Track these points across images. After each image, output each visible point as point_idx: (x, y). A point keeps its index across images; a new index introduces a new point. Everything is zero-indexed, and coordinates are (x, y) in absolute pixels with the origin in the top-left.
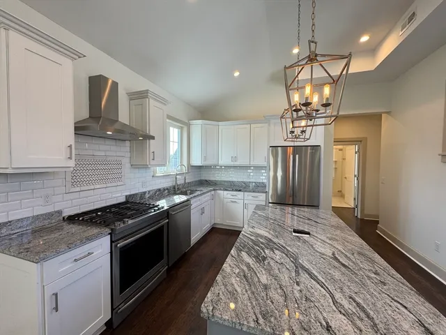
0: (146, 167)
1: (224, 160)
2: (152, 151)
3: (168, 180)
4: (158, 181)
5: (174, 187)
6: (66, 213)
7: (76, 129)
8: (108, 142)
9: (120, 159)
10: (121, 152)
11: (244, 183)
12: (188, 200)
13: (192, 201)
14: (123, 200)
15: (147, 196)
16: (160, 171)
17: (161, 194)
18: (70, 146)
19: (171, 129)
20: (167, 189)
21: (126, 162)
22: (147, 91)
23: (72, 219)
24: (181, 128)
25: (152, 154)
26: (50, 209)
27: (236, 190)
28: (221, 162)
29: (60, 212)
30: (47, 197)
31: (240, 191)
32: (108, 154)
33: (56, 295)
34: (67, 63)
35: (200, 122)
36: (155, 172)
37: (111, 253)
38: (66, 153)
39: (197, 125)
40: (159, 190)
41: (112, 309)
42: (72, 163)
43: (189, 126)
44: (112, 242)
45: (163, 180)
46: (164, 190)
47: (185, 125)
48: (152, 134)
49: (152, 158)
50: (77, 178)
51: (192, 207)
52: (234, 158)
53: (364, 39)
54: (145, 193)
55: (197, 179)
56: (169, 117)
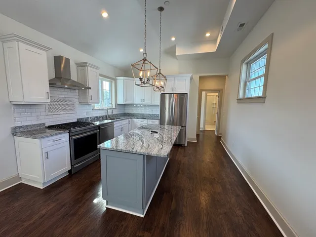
0: (87, 104)
1: (138, 101)
2: (90, 95)
3: (103, 112)
4: (96, 112)
5: (106, 116)
6: (47, 125)
7: (50, 84)
8: (66, 90)
9: (73, 99)
10: (74, 95)
11: (150, 115)
12: (112, 122)
13: (114, 123)
14: (76, 121)
15: (89, 119)
16: (97, 106)
17: (97, 118)
18: (48, 93)
19: (104, 82)
20: (102, 117)
21: (76, 101)
22: (86, 63)
23: (50, 127)
24: (111, 82)
25: (90, 97)
26: (39, 122)
27: (143, 118)
28: (136, 103)
29: (44, 124)
30: (37, 116)
31: (145, 119)
32: (66, 96)
33: (47, 152)
34: (44, 53)
35: (122, 78)
36: (94, 107)
37: (70, 141)
38: (45, 96)
39: (121, 80)
40: (97, 117)
41: (71, 166)
42: (49, 100)
43: (115, 80)
44: (70, 136)
45: (100, 112)
46: (100, 117)
47: (113, 80)
48: (90, 86)
49: (90, 99)
50: (51, 108)
51: (115, 126)
52: (143, 100)
53: (208, 35)
54: (88, 118)
55: (122, 112)
56: (100, 75)
